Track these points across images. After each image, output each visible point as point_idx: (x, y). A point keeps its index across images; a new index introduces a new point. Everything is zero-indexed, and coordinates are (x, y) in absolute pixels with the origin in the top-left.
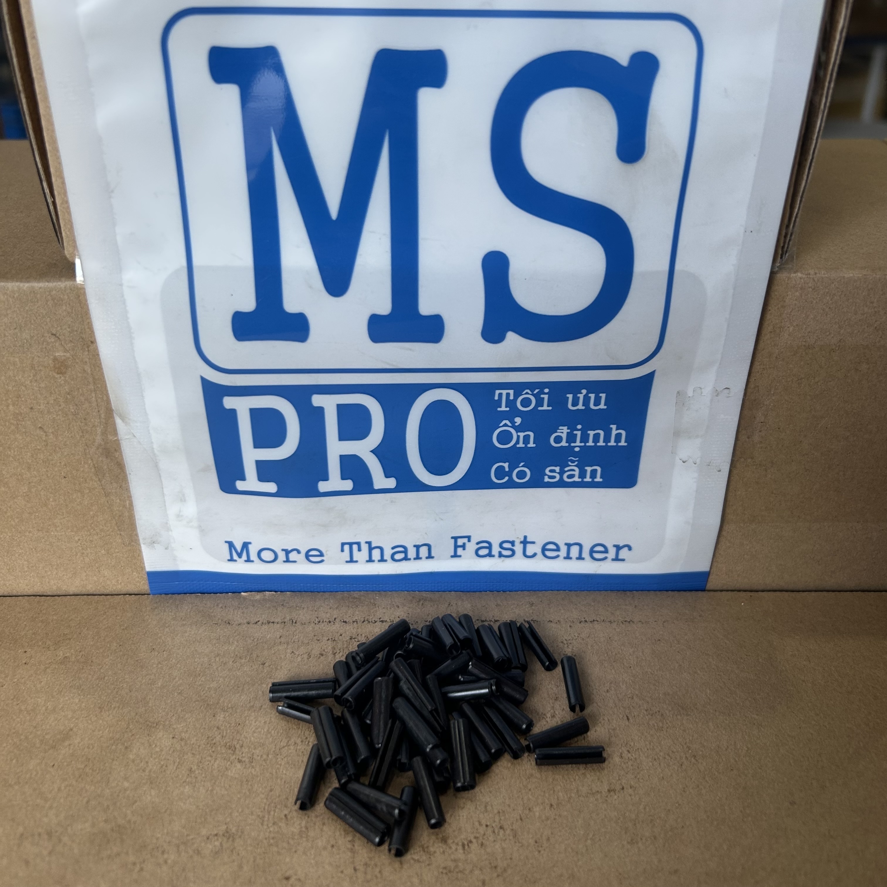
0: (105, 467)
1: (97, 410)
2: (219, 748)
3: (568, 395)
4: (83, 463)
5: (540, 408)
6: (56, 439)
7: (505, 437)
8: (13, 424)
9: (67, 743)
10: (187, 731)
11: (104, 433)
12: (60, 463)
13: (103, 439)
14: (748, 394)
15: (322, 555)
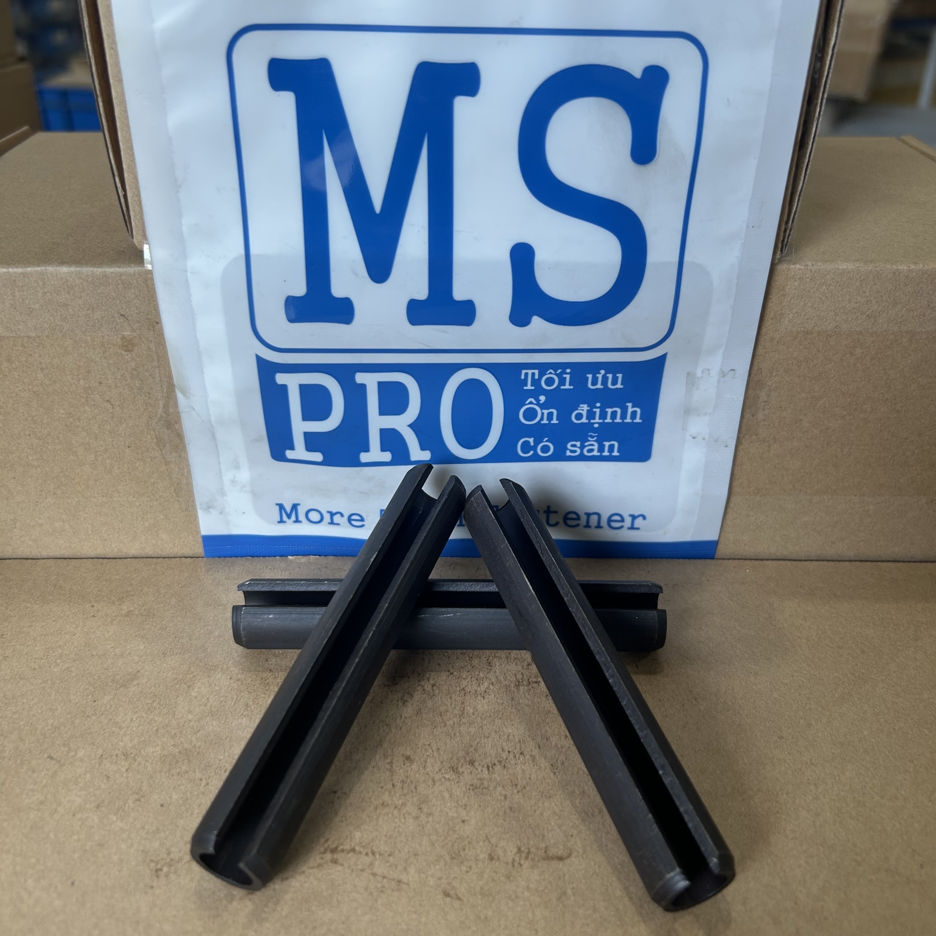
0: (166, 438)
1: (159, 385)
3: (588, 375)
4: (145, 434)
5: (562, 387)
6: (122, 411)
7: (530, 414)
8: (83, 397)
10: (243, 673)
11: (166, 406)
12: (125, 433)
13: (165, 412)
14: (752, 375)
15: (362, 520)
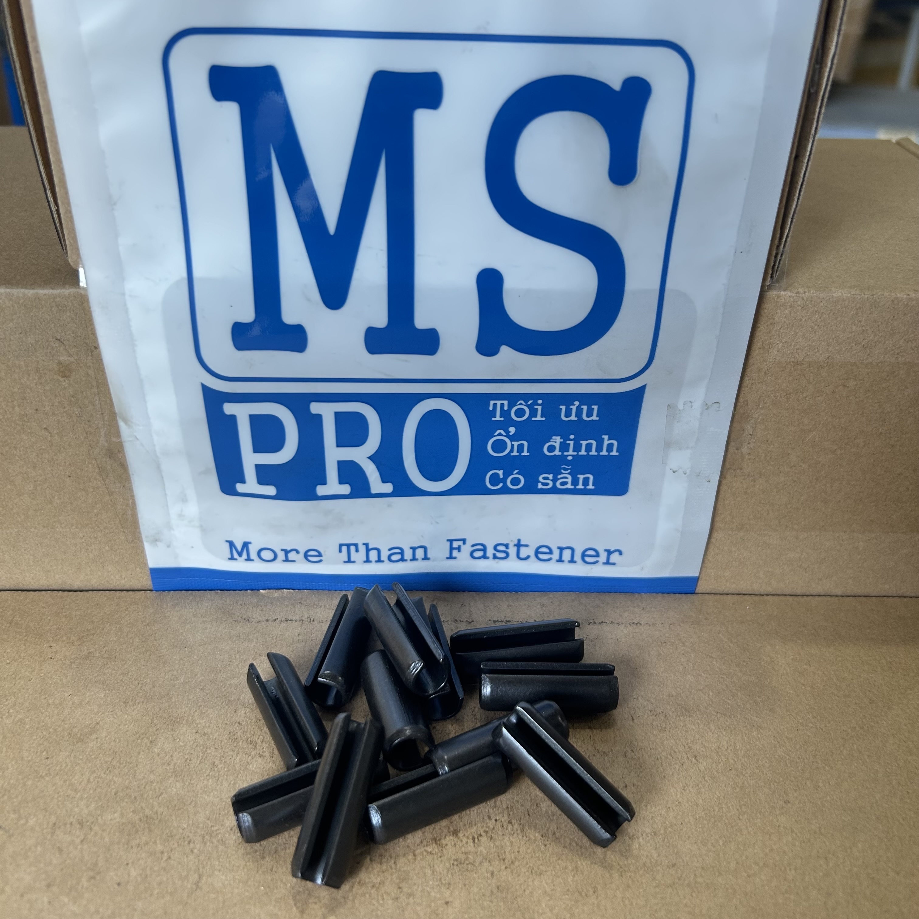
0: (109, 467)
1: (100, 413)
2: (241, 743)
4: (87, 463)
6: (61, 440)
8: (19, 425)
9: (94, 736)
10: (209, 726)
11: (108, 435)
12: (65, 462)
13: (107, 441)
14: (738, 408)
15: (320, 555)
